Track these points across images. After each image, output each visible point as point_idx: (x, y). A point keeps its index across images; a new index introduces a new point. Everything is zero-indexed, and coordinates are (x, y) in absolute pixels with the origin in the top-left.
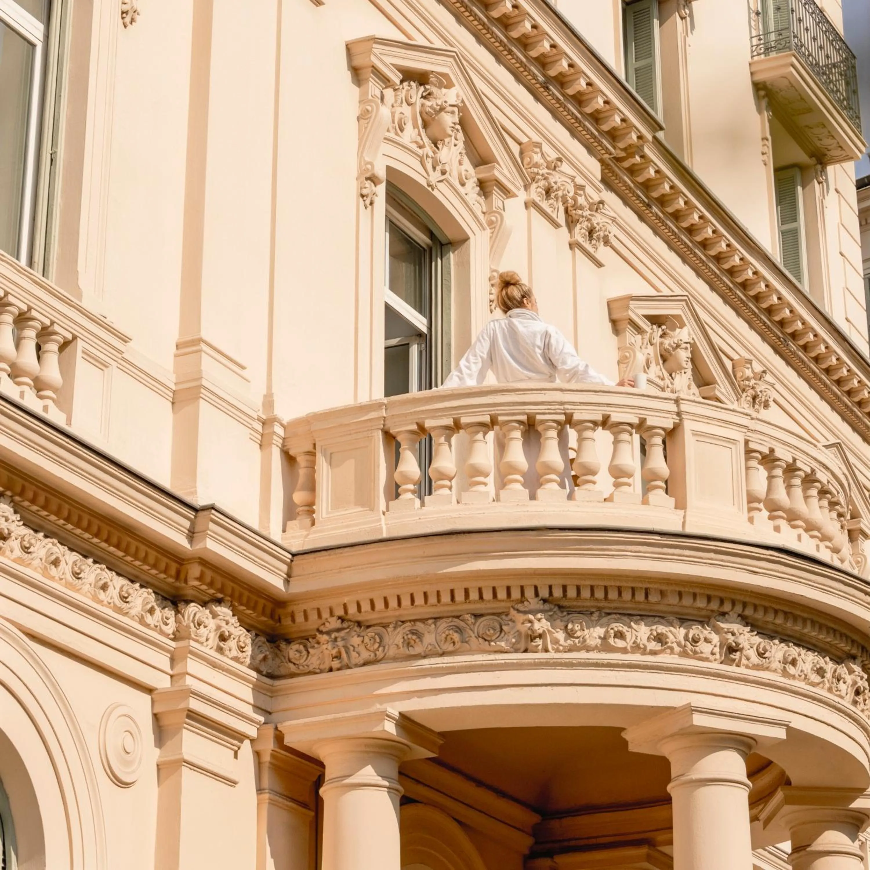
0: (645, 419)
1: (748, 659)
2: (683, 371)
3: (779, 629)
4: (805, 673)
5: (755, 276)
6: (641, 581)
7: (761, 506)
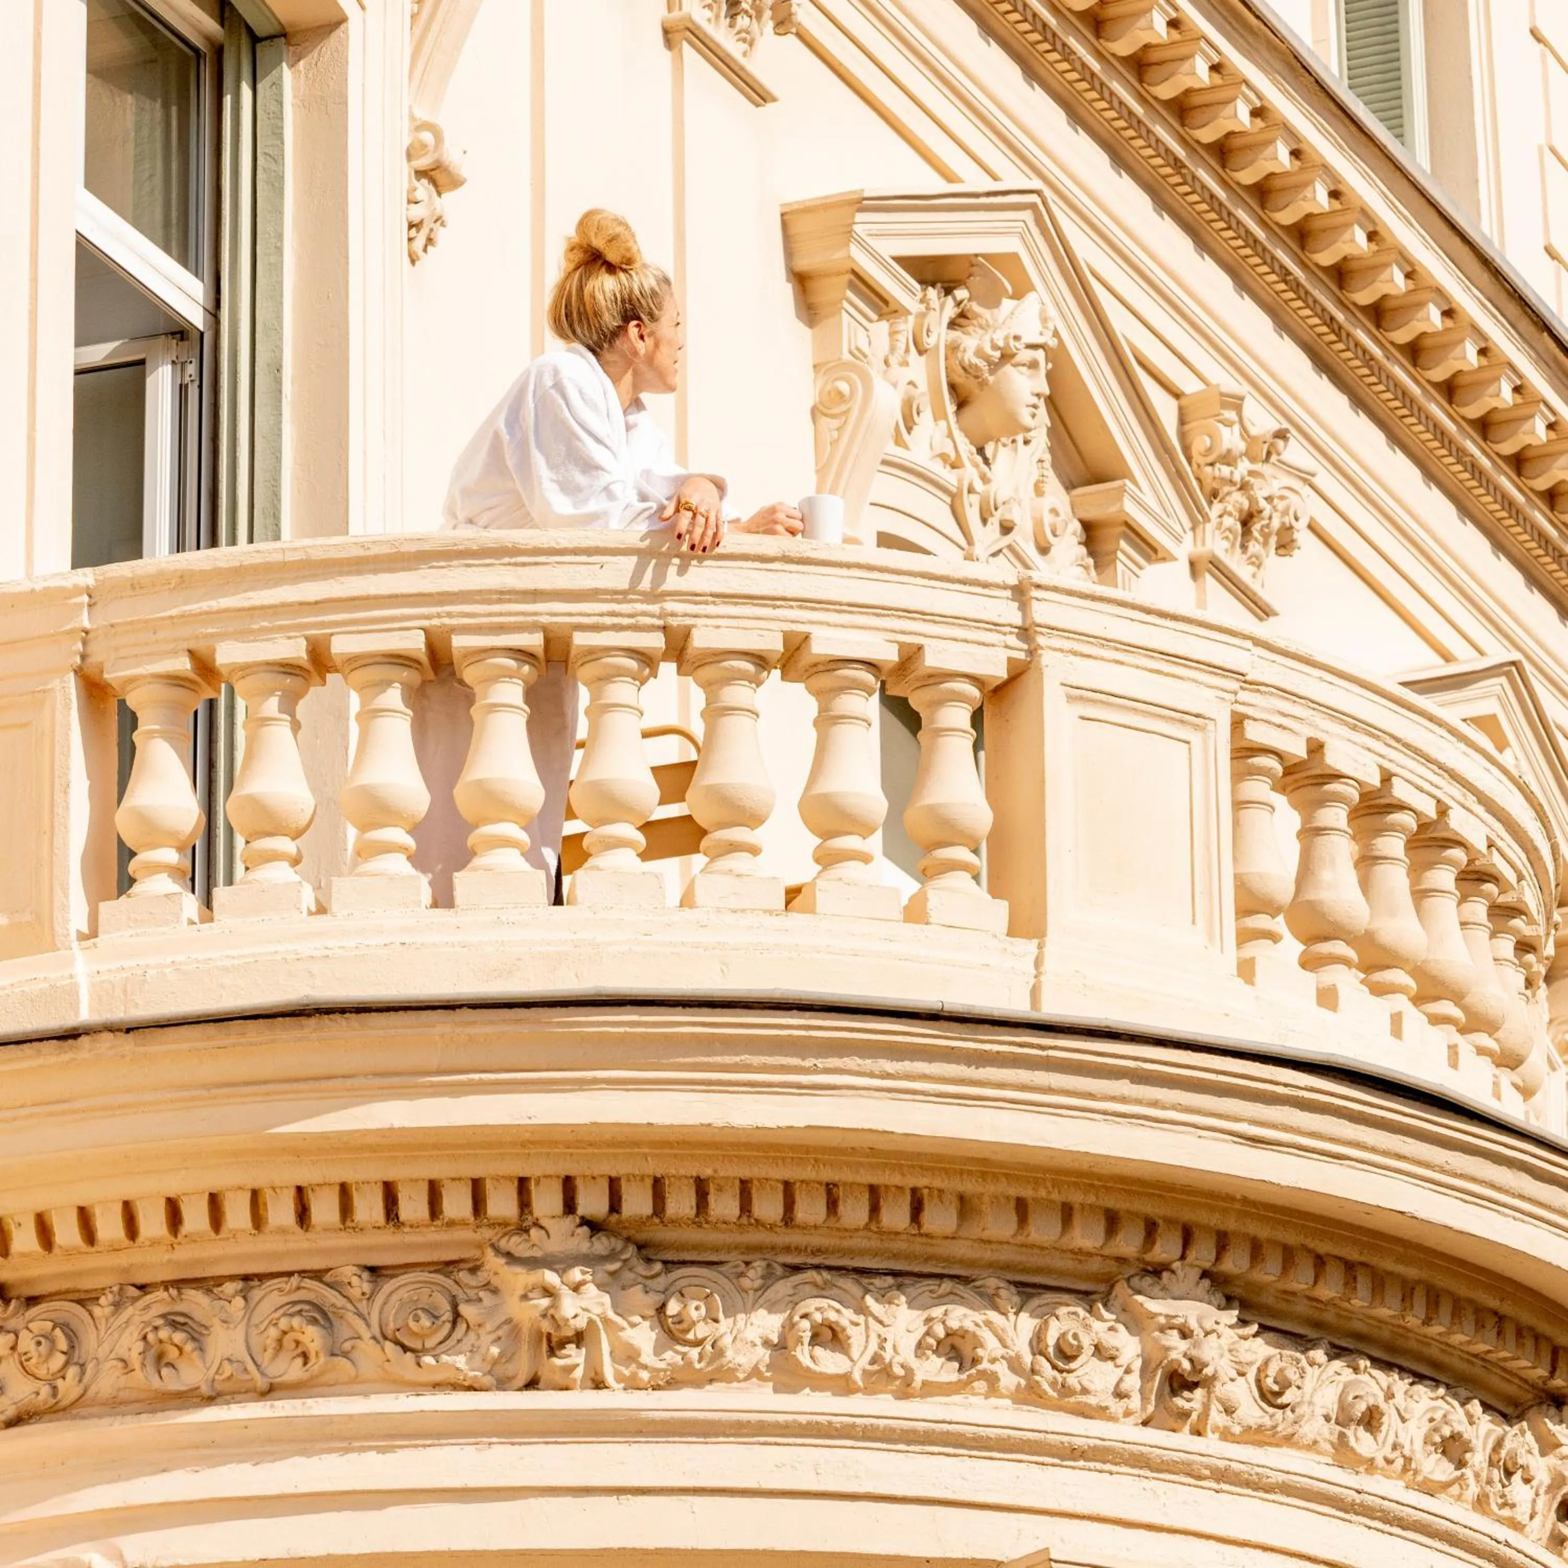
0: (920, 648)
1: (1229, 1411)
2: (1020, 438)
3: (1329, 1316)
4: (1407, 1452)
5: (1259, 123)
6: (898, 1168)
7: (1279, 924)
